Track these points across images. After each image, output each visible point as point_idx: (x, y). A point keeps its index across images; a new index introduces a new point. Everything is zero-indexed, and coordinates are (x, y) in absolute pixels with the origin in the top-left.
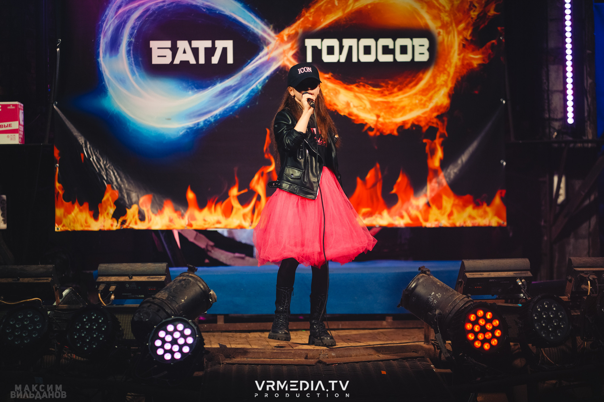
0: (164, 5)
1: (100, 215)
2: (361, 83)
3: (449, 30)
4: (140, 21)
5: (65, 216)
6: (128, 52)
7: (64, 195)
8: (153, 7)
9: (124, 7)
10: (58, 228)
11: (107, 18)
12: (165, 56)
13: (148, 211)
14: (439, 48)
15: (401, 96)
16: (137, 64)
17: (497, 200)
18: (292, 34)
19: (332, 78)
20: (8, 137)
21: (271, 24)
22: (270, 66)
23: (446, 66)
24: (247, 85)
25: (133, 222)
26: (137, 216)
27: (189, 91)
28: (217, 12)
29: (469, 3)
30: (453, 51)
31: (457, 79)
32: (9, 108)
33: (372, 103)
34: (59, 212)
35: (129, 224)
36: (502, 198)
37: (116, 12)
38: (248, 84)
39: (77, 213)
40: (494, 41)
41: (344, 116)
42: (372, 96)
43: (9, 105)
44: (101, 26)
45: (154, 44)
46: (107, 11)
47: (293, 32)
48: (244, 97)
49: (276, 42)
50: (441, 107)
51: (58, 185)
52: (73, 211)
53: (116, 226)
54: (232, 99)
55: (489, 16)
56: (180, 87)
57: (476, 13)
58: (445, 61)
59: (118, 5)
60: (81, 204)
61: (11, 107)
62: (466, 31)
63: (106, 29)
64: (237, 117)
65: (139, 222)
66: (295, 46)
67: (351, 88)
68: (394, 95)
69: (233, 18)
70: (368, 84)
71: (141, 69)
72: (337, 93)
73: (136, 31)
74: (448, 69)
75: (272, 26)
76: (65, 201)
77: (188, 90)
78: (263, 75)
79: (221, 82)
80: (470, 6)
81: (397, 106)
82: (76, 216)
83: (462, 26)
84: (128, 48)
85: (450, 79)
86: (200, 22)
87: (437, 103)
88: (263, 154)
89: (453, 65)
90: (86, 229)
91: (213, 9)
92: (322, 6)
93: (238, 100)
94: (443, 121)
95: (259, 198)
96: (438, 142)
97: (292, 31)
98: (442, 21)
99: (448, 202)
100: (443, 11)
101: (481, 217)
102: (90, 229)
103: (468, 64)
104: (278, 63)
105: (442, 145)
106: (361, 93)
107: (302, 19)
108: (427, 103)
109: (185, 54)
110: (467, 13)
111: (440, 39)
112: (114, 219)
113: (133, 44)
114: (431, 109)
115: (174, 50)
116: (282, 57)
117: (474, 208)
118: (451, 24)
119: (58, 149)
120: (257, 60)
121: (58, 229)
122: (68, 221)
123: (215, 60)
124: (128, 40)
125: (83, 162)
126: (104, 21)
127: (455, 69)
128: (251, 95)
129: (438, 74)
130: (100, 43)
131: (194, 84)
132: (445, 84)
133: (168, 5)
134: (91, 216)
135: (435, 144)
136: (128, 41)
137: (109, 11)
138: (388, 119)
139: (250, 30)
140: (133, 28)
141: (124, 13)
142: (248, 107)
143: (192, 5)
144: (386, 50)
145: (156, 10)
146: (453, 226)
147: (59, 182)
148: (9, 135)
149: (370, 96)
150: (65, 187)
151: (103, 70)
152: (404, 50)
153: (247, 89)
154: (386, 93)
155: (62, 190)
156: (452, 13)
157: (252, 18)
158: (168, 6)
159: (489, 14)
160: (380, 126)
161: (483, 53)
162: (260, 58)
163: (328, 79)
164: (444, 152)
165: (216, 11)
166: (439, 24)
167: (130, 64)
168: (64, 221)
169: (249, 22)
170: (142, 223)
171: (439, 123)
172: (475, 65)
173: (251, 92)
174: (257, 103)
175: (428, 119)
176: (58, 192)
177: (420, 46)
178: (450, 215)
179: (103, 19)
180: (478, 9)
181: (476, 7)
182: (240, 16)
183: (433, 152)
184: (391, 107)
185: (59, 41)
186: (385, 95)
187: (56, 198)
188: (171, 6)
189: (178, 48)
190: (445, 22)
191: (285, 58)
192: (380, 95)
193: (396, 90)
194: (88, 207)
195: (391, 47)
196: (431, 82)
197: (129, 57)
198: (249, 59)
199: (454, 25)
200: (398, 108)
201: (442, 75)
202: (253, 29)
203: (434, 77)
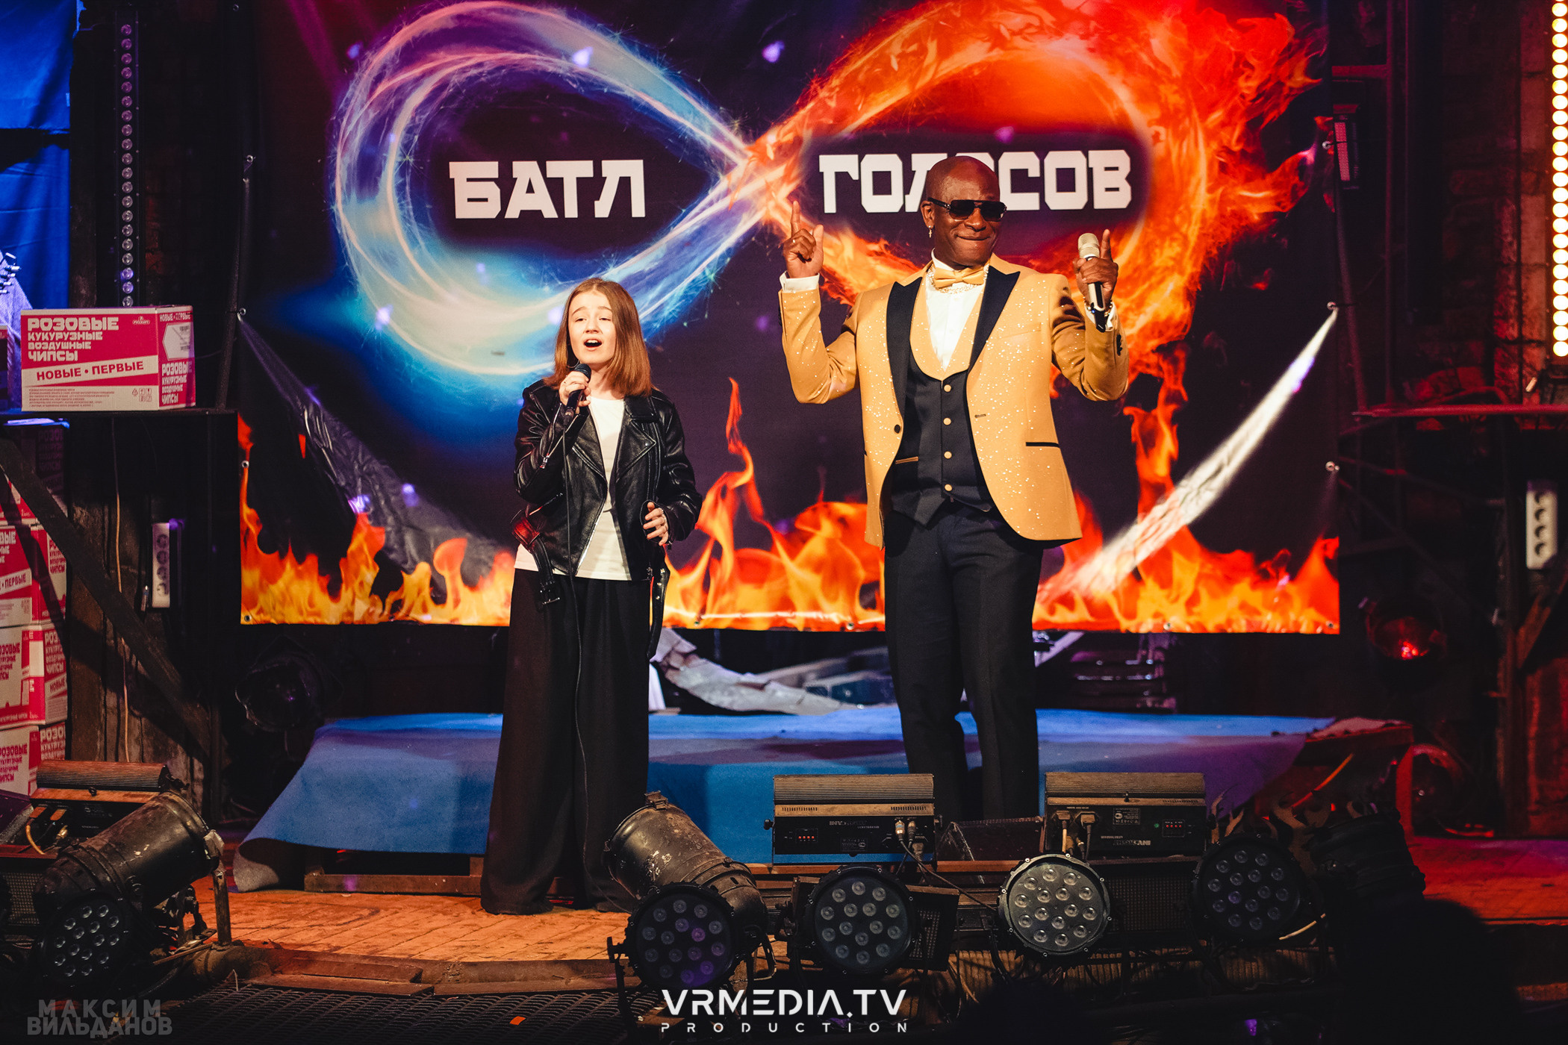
0: (481, 73)
1: (344, 587)
3: (1181, 127)
4: (424, 114)
5: (263, 588)
6: (400, 189)
7: (259, 537)
8: (455, 79)
9: (389, 80)
10: (249, 617)
11: (350, 107)
12: (486, 200)
13: (453, 578)
14: (1157, 175)
16: (420, 217)
17: (1315, 566)
18: (786, 143)
19: (888, 253)
20: (135, 393)
21: (735, 118)
22: (735, 223)
23: (1177, 219)
24: (682, 271)
25: (418, 605)
26: (427, 592)
27: (543, 286)
28: (606, 90)
29: (1234, 58)
30: (1194, 181)
31: (1208, 253)
32: (135, 322)
34: (250, 578)
35: (409, 610)
36: (1327, 562)
37: (372, 91)
38: (682, 267)
39: (291, 582)
40: (1306, 153)
43: (136, 316)
44: (335, 126)
45: (459, 171)
46: (350, 90)
47: (790, 137)
48: (674, 301)
49: (748, 164)
50: (1167, 323)
51: (246, 511)
52: (280, 576)
53: (379, 613)
54: (646, 305)
55: (1291, 89)
56: (523, 276)
57: (1254, 83)
58: (1176, 206)
59: (375, 74)
60: (300, 560)
61: (142, 321)
62: (1229, 129)
63: (347, 134)
64: (659, 349)
65: (430, 604)
66: (794, 174)
69: (643, 103)
71: (430, 231)
73: (416, 137)
74: (1184, 229)
75: (736, 123)
76: (262, 550)
77: (541, 283)
78: (720, 245)
79: (617, 264)
80: (1236, 65)
82: (287, 588)
83: (1217, 116)
84: (401, 181)
85: (1189, 253)
86: (565, 114)
87: (1156, 315)
88: (723, 441)
89: (1196, 217)
90: (311, 620)
91: (595, 83)
92: (858, 71)
93: (662, 306)
94: (1174, 362)
95: (717, 552)
96: (1162, 413)
97: (785, 134)
98: (1164, 107)
99: (1186, 571)
100: (1164, 79)
101: (1273, 608)
102: (319, 620)
103: (1234, 213)
104: (754, 214)
105: (1172, 422)
107: (810, 106)
108: (1131, 316)
109: (530, 195)
110: (1227, 83)
111: (1158, 151)
112: (376, 598)
113: (410, 171)
114: (1142, 330)
115: (506, 183)
116: (763, 199)
117: (1254, 586)
118: (1189, 113)
119: (248, 422)
120: (703, 209)
121: (247, 618)
122: (271, 601)
123: (603, 208)
124: (399, 160)
125: (304, 456)
126: (342, 115)
127: (1201, 229)
128: (692, 296)
129: (1158, 242)
130: (335, 169)
131: (554, 270)
132: (1177, 266)
133: (490, 73)
134: (322, 589)
135: (1156, 418)
136: (400, 163)
137: (355, 88)
139: (685, 134)
140: (410, 130)
141: (389, 93)
142: (685, 324)
143: (545, 73)
144: (1022, 181)
145: (463, 85)
146: (1198, 631)
147: (250, 506)
148: (138, 388)
150: (262, 518)
151: (344, 231)
152: (1066, 180)
153: (680, 280)
155: (257, 523)
156: (1189, 83)
157: (688, 102)
158: (489, 77)
159: (1289, 84)
161: (1275, 186)
162: (711, 204)
163: (878, 254)
164: (1181, 439)
165: (601, 87)
166: (1156, 113)
167: (405, 219)
168: (262, 600)
169: (681, 114)
170: (439, 607)
171: (1165, 366)
172: (1256, 218)
173: (690, 288)
174: (706, 316)
175: (1135, 354)
176: (248, 529)
177: (1107, 169)
178: (1192, 602)
179: (342, 110)
180: (1257, 72)
181: (1252, 68)
182: (660, 101)
183: (1151, 440)
185: (250, 159)
187: (242, 544)
188: (494, 75)
189: (516, 179)
190: (1171, 108)
191: (772, 204)
194: (317, 565)
195: (1034, 172)
196: (1140, 261)
197: (403, 202)
198: (684, 208)
199: (1195, 114)
201: (1167, 243)
202: (691, 131)
203: (1147, 248)
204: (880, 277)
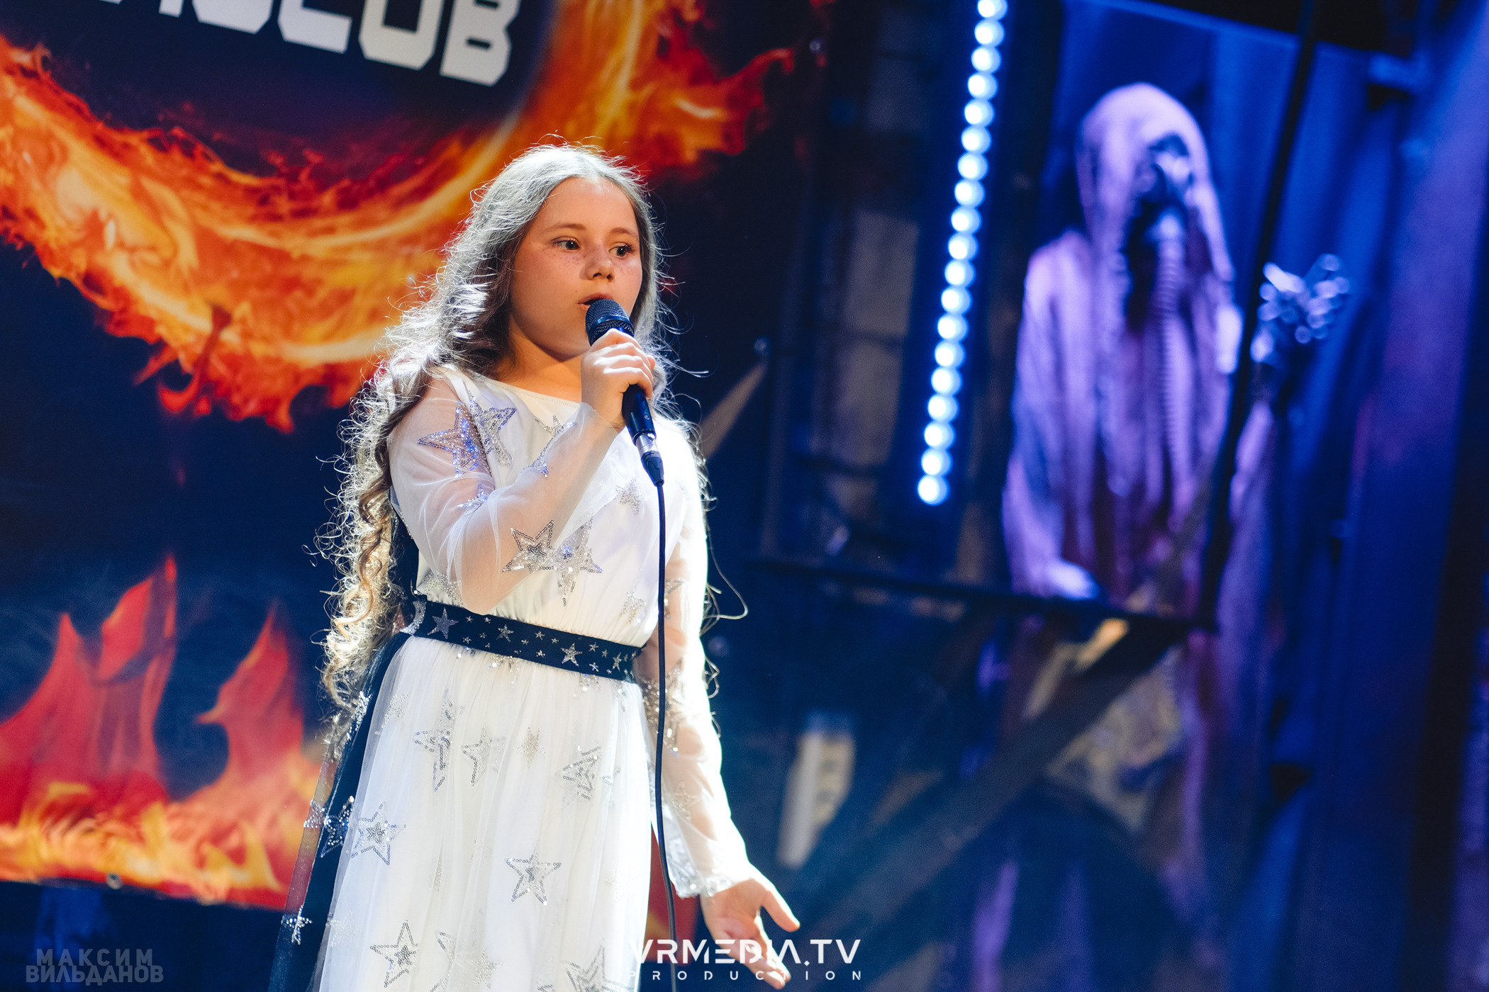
2: (178, 131)
14: (558, 34)
15: (343, 239)
19: (45, 76)
30: (612, 62)
33: (207, 242)
40: (781, 54)
41: (65, 282)
42: (216, 206)
67: (126, 146)
68: (318, 223)
70: (207, 141)
72: (52, 158)
81: (318, 282)
106: (168, 182)
138: (266, 340)
149: (205, 208)
152: (403, 5)
154: (284, 205)
160: (219, 368)
161: (731, 103)
163: (25, 74)
172: (689, 155)
184: (292, 284)
186: (275, 218)
192: (250, 210)
193: (328, 199)
200: (322, 294)
204: (19, 121)
